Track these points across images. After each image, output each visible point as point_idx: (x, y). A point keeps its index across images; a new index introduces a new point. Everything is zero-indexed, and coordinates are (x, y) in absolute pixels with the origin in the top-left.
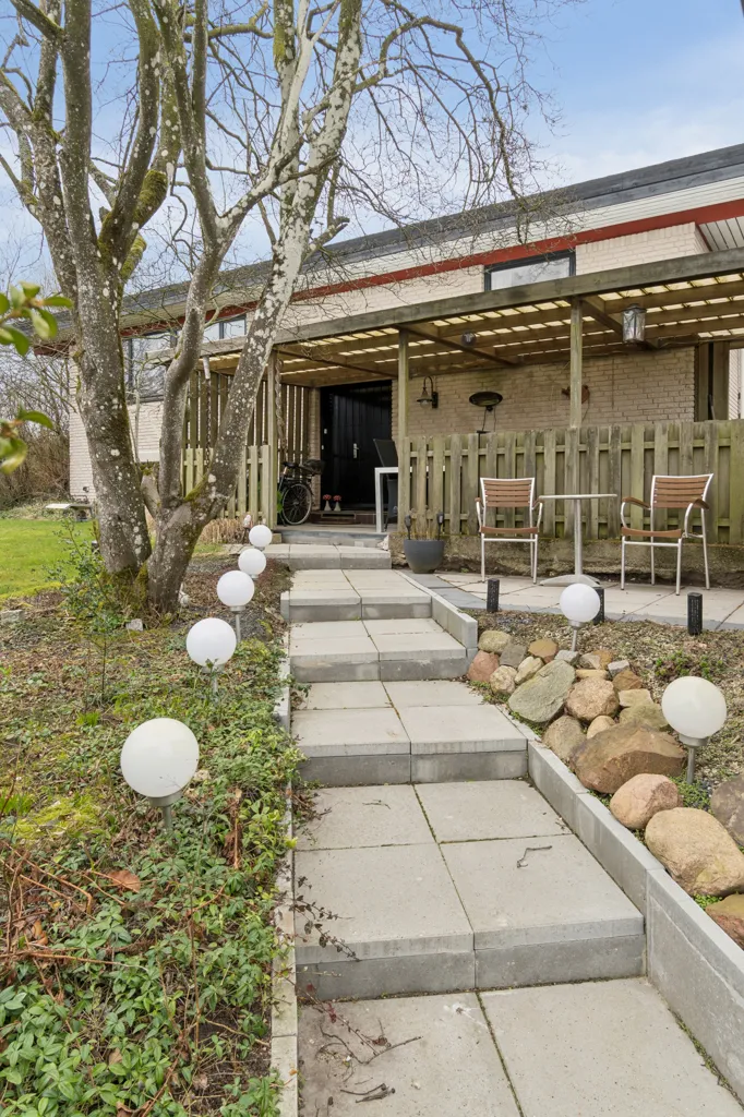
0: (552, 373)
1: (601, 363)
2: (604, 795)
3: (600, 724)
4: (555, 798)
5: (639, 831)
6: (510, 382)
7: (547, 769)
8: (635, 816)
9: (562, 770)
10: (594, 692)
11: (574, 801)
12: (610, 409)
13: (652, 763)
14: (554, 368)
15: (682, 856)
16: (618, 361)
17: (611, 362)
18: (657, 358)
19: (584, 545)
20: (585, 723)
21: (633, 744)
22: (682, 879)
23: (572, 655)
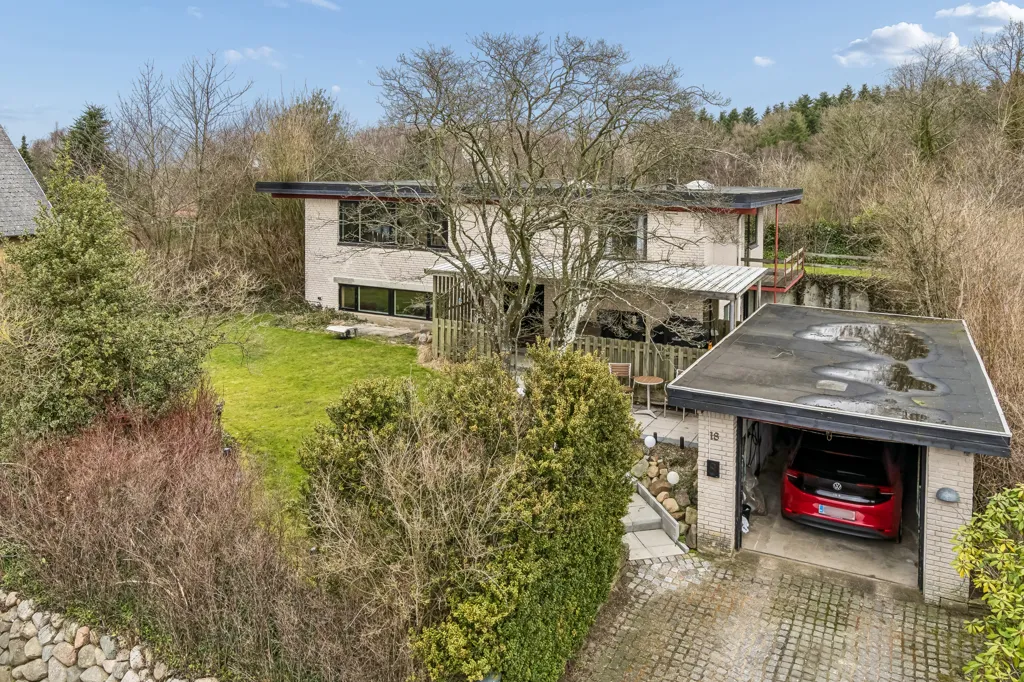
2: (655, 496)
3: (655, 479)
4: (645, 497)
5: (661, 503)
7: (642, 490)
8: (661, 500)
9: (647, 491)
10: (654, 470)
11: (649, 498)
13: (664, 489)
15: (668, 507)
19: (651, 393)
20: (652, 479)
21: (662, 485)
22: (668, 511)
23: (647, 457)
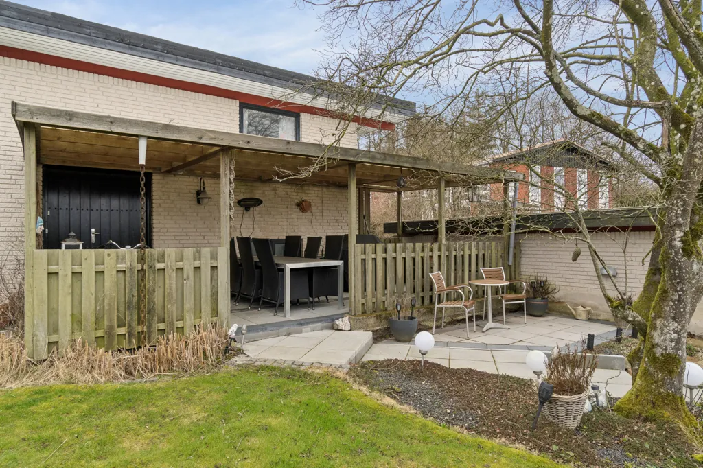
0: (288, 190)
1: (316, 189)
6: (260, 192)
12: (321, 217)
14: (290, 187)
16: (324, 189)
17: (321, 189)
18: (343, 191)
